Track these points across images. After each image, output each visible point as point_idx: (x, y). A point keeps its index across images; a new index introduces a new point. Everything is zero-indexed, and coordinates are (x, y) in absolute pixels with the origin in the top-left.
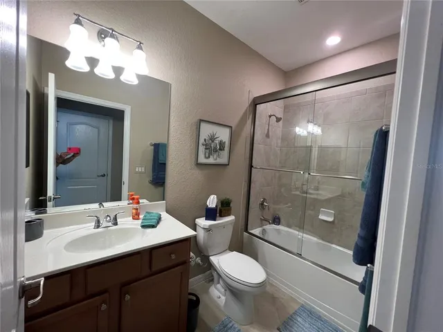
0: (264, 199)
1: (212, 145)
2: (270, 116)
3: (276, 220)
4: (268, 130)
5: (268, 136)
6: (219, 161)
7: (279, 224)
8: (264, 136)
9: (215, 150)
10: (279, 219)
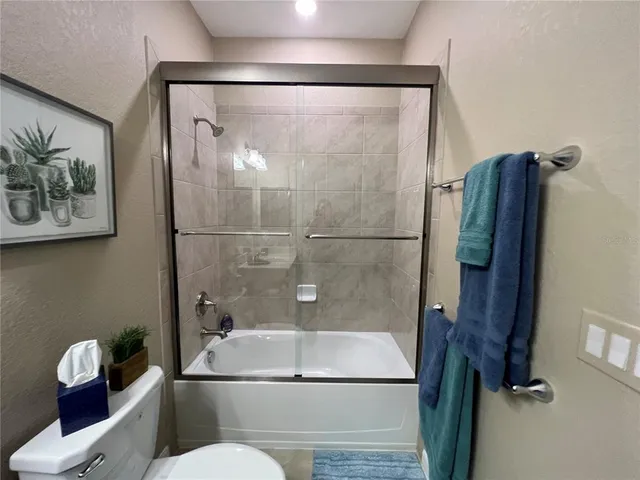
0: (204, 294)
1: (44, 175)
2: (196, 121)
3: (226, 324)
4: (196, 151)
5: (195, 163)
6: (79, 227)
7: (231, 328)
8: (190, 163)
9: (58, 192)
10: (230, 320)
